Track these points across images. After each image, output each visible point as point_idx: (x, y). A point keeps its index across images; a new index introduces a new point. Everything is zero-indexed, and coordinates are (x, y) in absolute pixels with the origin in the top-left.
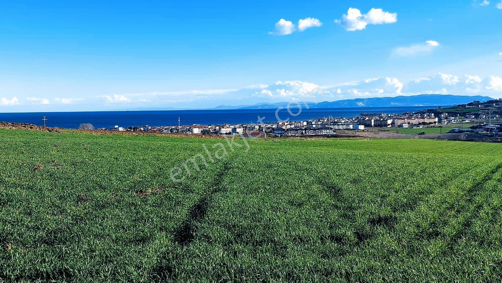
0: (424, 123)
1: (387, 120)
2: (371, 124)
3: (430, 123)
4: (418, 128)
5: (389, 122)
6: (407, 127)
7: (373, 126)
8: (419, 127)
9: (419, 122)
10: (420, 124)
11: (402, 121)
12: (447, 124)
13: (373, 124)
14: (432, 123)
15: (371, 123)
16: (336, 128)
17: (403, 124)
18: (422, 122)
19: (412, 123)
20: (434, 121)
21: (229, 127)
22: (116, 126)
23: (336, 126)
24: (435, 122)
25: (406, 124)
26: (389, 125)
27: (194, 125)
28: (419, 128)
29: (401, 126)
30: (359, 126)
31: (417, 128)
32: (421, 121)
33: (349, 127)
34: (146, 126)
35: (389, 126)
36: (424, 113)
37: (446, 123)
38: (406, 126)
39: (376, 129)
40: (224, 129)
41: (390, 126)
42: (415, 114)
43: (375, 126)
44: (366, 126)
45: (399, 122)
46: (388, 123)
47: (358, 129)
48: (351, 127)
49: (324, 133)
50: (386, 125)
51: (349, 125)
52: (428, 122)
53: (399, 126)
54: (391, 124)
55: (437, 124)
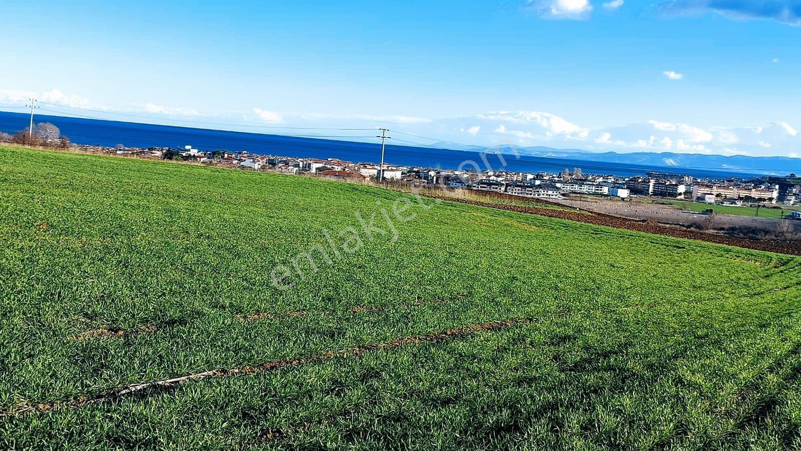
0: (747, 199)
1: (676, 185)
2: (648, 190)
3: (760, 199)
4: (733, 205)
5: (682, 189)
6: (713, 201)
7: (650, 194)
8: (735, 203)
9: (739, 195)
10: (740, 198)
11: (707, 190)
12: (793, 205)
13: (651, 190)
14: (764, 200)
15: (649, 188)
16: (577, 189)
17: (706, 196)
18: (746, 196)
19: (726, 196)
20: (770, 196)
21: (387, 168)
22: (187, 147)
23: (576, 187)
24: (771, 199)
25: (711, 196)
26: (680, 194)
27: (329, 159)
28: (735, 206)
29: (701, 199)
30: (620, 191)
31: (730, 205)
32: (743, 193)
33: (601, 190)
34: (243, 152)
35: (679, 197)
36: (762, 183)
37: (792, 202)
38: (710, 199)
39: (659, 199)
41: (682, 197)
42: (745, 182)
43: (655, 194)
44: (633, 191)
45: (699, 191)
46: (679, 191)
47: (617, 196)
48: (605, 190)
49: (543, 195)
50: (674, 195)
51: (601, 188)
52: (757, 198)
53: (698, 198)
54: (685, 193)
55: (774, 202)
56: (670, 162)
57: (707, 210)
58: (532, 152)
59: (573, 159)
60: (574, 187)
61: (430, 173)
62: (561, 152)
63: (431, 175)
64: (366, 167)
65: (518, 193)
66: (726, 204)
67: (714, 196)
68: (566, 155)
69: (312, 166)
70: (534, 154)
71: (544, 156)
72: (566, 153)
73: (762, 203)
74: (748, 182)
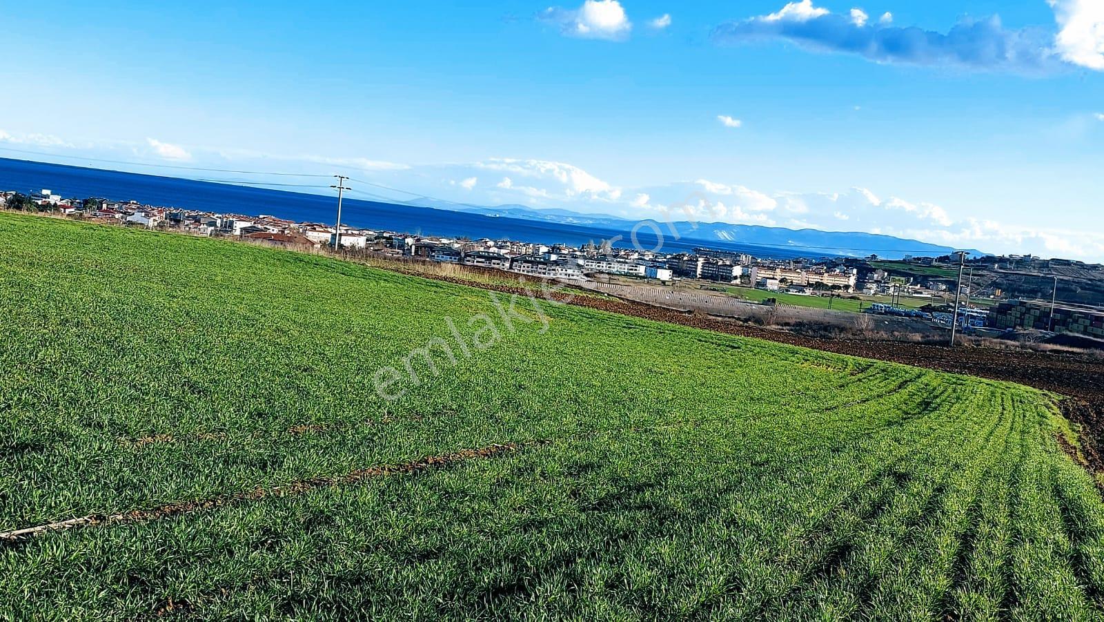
0: (819, 286)
1: (731, 266)
2: (696, 272)
3: (835, 287)
4: (800, 294)
5: (737, 271)
6: (776, 288)
7: (698, 276)
8: (804, 291)
9: (808, 281)
10: (810, 285)
11: (769, 274)
12: (874, 294)
13: (699, 271)
14: (839, 288)
15: (697, 268)
17: (768, 280)
18: (817, 282)
19: (792, 282)
20: (846, 283)
21: (345, 232)
22: (45, 192)
23: (604, 265)
24: (847, 287)
25: (773, 281)
26: (736, 278)
27: (261, 216)
28: (803, 294)
29: (761, 284)
30: (659, 271)
31: (797, 293)
32: (814, 279)
33: (636, 270)
34: (131, 202)
35: (734, 282)
36: (836, 265)
37: (872, 292)
38: (773, 285)
39: (708, 283)
40: (315, 234)
41: (738, 281)
42: (816, 265)
43: (704, 276)
44: (677, 272)
45: (759, 274)
46: (734, 274)
47: (656, 278)
48: (641, 270)
49: (561, 274)
50: (728, 278)
51: (636, 267)
52: (830, 284)
53: (758, 284)
54: (741, 277)
55: (851, 291)
56: (724, 236)
57: (769, 300)
58: (547, 215)
59: (601, 227)
60: (601, 265)
61: (407, 240)
62: (583, 218)
63: (408, 243)
64: (315, 229)
65: (528, 272)
66: (793, 292)
67: (777, 282)
68: (591, 222)
69: (235, 225)
70: (548, 219)
71: (563, 222)
72: (591, 219)
73: (836, 292)
74: (819, 264)
